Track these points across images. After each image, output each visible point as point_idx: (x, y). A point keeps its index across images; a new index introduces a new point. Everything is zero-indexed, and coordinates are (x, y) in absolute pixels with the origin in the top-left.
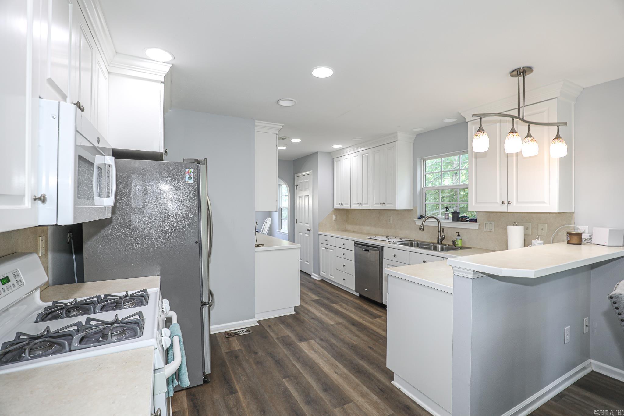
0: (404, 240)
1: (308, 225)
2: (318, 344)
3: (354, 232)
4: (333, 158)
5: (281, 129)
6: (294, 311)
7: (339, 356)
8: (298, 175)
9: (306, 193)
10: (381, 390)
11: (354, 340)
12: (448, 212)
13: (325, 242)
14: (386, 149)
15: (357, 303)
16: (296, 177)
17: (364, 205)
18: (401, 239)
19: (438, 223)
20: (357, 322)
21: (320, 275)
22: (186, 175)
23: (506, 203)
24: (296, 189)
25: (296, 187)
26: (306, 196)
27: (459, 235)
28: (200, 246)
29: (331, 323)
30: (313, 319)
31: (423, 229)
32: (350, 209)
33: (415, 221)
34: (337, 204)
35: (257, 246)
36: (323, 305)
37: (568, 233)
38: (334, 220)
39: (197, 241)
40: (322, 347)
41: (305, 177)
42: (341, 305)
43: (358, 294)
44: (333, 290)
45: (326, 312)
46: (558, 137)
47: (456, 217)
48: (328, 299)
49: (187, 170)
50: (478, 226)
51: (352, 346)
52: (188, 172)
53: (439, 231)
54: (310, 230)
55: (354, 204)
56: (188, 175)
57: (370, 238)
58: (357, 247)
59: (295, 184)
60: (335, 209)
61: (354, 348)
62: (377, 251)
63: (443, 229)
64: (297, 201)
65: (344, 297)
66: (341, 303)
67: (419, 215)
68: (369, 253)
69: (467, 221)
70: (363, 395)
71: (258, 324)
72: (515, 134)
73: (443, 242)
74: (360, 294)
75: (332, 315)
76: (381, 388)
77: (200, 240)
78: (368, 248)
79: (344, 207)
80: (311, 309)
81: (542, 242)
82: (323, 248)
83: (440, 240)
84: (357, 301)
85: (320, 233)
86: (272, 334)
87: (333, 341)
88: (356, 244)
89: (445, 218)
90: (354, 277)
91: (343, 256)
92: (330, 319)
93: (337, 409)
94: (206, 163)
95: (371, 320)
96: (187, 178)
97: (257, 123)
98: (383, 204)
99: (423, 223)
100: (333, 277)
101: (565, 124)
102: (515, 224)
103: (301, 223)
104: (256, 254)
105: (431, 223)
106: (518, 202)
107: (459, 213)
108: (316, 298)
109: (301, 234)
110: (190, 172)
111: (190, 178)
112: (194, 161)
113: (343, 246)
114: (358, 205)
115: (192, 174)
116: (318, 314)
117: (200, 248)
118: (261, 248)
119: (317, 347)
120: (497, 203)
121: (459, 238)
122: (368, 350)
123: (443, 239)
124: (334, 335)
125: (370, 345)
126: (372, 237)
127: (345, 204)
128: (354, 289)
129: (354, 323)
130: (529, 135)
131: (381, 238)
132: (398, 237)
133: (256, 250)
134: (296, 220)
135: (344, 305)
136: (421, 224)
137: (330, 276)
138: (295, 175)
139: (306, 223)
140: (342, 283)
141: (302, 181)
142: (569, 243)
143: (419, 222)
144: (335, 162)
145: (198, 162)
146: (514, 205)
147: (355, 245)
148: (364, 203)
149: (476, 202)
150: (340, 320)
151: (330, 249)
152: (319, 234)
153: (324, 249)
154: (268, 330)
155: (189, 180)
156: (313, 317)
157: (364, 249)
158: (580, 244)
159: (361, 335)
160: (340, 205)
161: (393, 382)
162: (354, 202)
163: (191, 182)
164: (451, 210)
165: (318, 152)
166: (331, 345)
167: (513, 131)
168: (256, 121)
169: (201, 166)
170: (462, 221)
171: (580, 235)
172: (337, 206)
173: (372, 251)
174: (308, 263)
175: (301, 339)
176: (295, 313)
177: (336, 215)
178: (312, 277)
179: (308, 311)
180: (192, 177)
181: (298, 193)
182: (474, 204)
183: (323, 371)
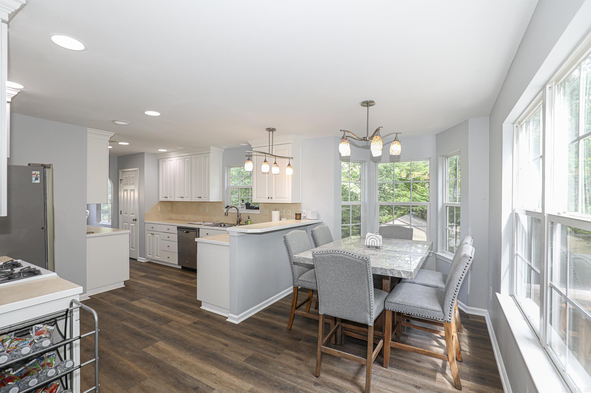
0: (215, 223)
1: (134, 215)
2: (148, 300)
3: (177, 220)
4: (159, 158)
5: (112, 137)
6: (124, 285)
7: (165, 303)
8: (123, 170)
9: (132, 187)
10: (193, 312)
11: (177, 293)
12: (244, 203)
13: (152, 229)
14: (203, 157)
15: (179, 273)
16: (121, 172)
17: (185, 198)
18: (213, 223)
19: (237, 210)
20: (179, 283)
21: (146, 257)
22: (33, 176)
23: (270, 198)
24: (121, 183)
25: (121, 181)
26: (131, 190)
27: (249, 218)
28: (46, 231)
29: (158, 287)
30: (142, 287)
31: (227, 215)
32: (174, 201)
33: (223, 209)
34: (162, 197)
35: (88, 233)
36: (150, 278)
37: (296, 214)
38: (159, 210)
39: (44, 227)
40: (151, 301)
41: (131, 172)
42: (166, 276)
43: (180, 267)
44: (158, 267)
45: (153, 282)
46: (289, 165)
47: (248, 206)
48: (154, 273)
49: (34, 172)
50: (259, 211)
51: (174, 297)
52: (35, 174)
53: (238, 216)
54: (136, 220)
55: (177, 197)
56: (34, 176)
57: (190, 223)
58: (180, 230)
59: (120, 179)
60: (160, 201)
61: (176, 297)
62: (195, 232)
63: (240, 215)
64: (121, 194)
65: (168, 271)
66: (166, 275)
67: (226, 206)
68: (189, 234)
69: (254, 209)
70: (180, 317)
71: (90, 298)
72: (266, 163)
73: (240, 223)
74: (182, 267)
75: (158, 283)
76: (193, 311)
77: (46, 227)
78: (188, 230)
79: (169, 199)
80: (139, 281)
81: (286, 219)
82: (149, 234)
83: (239, 221)
84: (180, 272)
85: (146, 221)
86: (105, 302)
87: (160, 296)
88: (179, 228)
89: (242, 207)
90: (177, 254)
91: (168, 239)
92: (157, 285)
93: (163, 326)
94: (51, 167)
95: (189, 281)
96: (34, 179)
97: (89, 130)
98: (200, 197)
99: (227, 211)
100: (159, 257)
101: (292, 158)
102: (276, 210)
103: (126, 214)
104: (88, 239)
105: (233, 211)
106: (275, 198)
107: (250, 204)
108: (144, 274)
109: (127, 224)
110: (36, 174)
111: (36, 179)
112: (40, 166)
113: (168, 231)
114: (181, 198)
115: (39, 176)
116: (146, 283)
117: (46, 233)
118: (92, 235)
119: (147, 302)
120: (266, 198)
121: (249, 219)
122: (186, 296)
123: (240, 221)
124: (160, 293)
125: (187, 294)
126: (191, 223)
127: (170, 197)
128: (177, 263)
129: (176, 284)
130: (275, 163)
131: (198, 223)
132: (212, 222)
133: (87, 237)
134: (121, 211)
135: (168, 275)
136: (226, 212)
137: (156, 257)
138: (120, 170)
139: (132, 214)
140: (167, 260)
141: (127, 176)
142: (296, 219)
143: (225, 210)
144: (161, 162)
145: (45, 167)
146: (274, 199)
147: (177, 229)
148: (185, 197)
149: (256, 197)
150: (165, 284)
151: (156, 235)
152: (145, 223)
153: (151, 235)
154: (101, 300)
155: (36, 180)
156: (142, 286)
157: (185, 232)
158: (300, 219)
159: (182, 290)
160: (165, 198)
161: (201, 307)
162: (177, 196)
163: (38, 181)
164: (246, 201)
165: (144, 153)
166: (158, 299)
167: (265, 161)
168: (88, 128)
169: (47, 170)
170: (251, 209)
171: (300, 214)
172: (162, 199)
173: (191, 232)
174: (134, 249)
175: (133, 300)
176: (125, 286)
177: (161, 206)
178: (138, 260)
179: (137, 283)
180: (39, 178)
181: (122, 187)
182: (255, 199)
183: (152, 312)
